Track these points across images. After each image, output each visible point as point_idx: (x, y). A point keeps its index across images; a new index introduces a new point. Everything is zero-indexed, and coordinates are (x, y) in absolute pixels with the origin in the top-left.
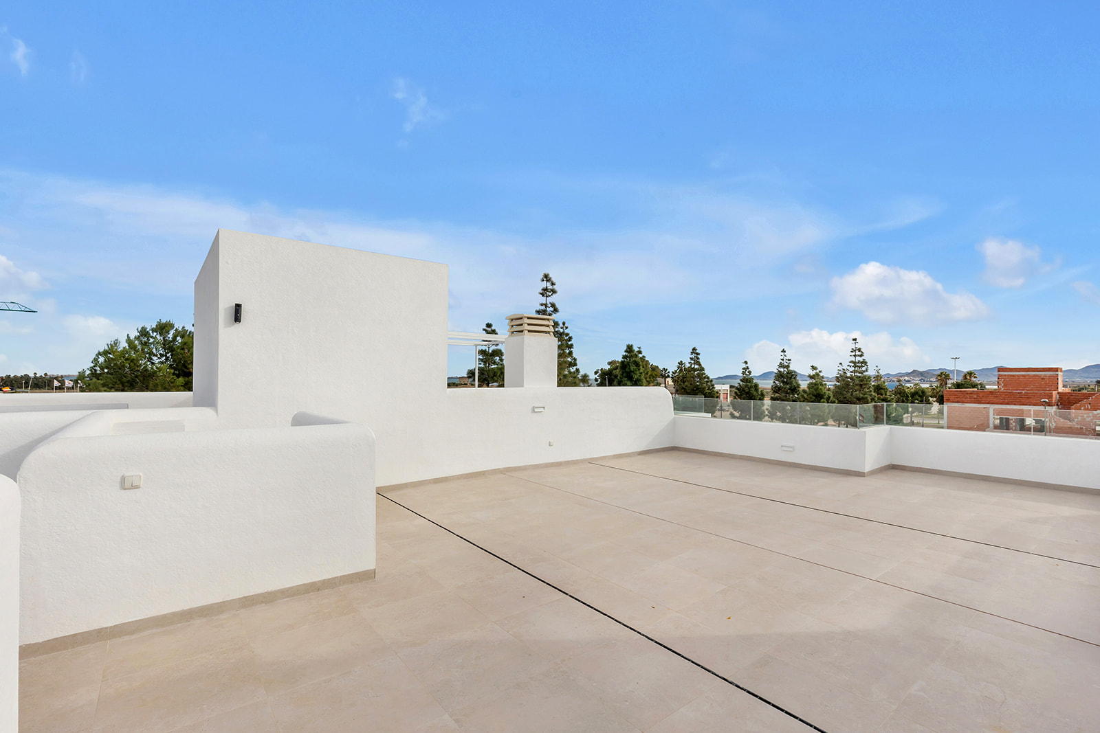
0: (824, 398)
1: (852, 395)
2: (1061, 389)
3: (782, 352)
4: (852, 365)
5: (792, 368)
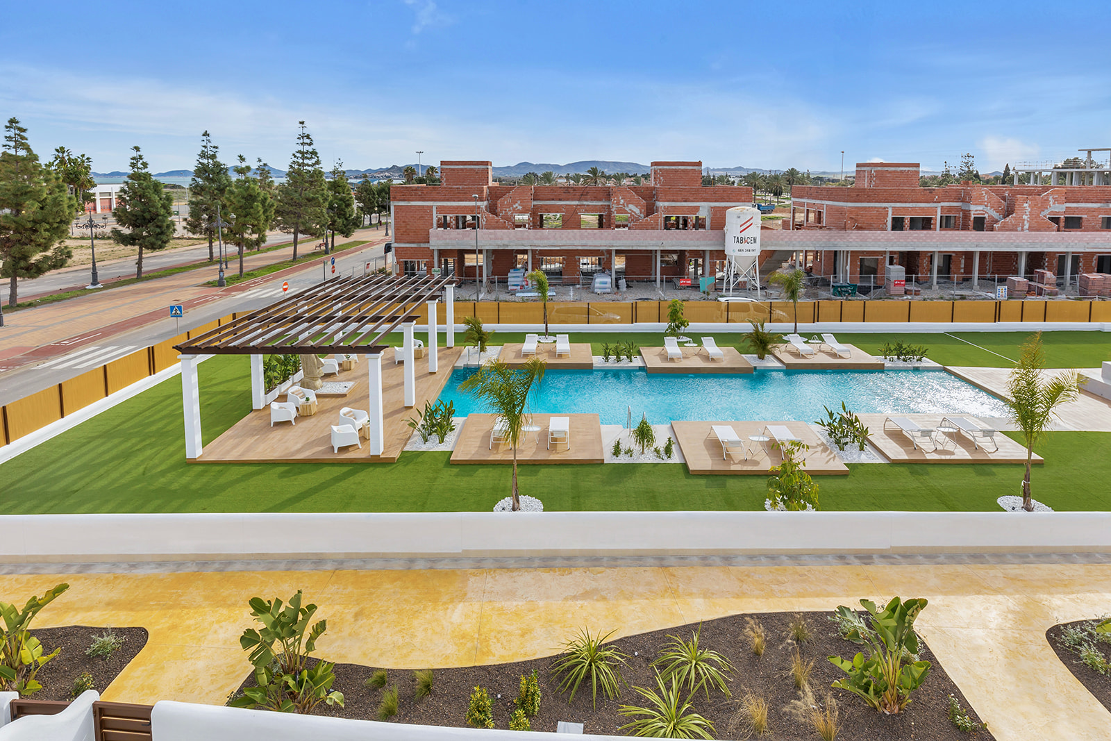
0: (257, 201)
2: (491, 184)
3: (204, 135)
4: (300, 155)
5: (220, 159)
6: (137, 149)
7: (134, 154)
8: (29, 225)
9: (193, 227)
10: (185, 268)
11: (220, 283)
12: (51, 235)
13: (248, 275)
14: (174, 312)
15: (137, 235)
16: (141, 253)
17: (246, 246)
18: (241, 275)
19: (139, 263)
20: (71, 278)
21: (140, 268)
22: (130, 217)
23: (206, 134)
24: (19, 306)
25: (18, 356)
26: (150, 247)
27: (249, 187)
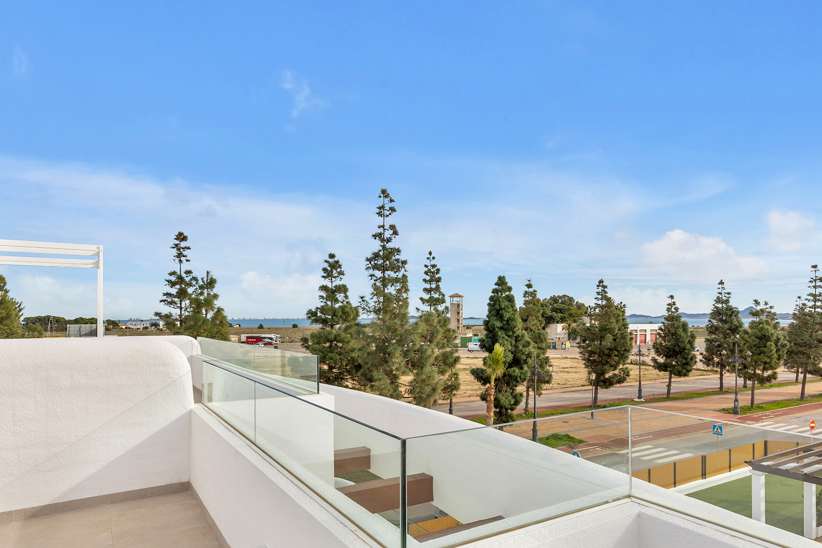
0: (770, 341)
1: (811, 336)
3: (719, 284)
4: (812, 298)
5: (733, 303)
6: (672, 297)
7: (670, 301)
8: (606, 352)
9: (708, 360)
10: (701, 394)
11: (735, 411)
12: (619, 359)
13: (759, 407)
14: (715, 430)
15: (668, 363)
16: (670, 378)
17: (758, 381)
18: (752, 407)
19: (669, 386)
20: (623, 392)
21: (669, 390)
22: (665, 349)
23: (721, 283)
24: (598, 406)
25: (606, 441)
26: (677, 374)
27: (762, 328)
